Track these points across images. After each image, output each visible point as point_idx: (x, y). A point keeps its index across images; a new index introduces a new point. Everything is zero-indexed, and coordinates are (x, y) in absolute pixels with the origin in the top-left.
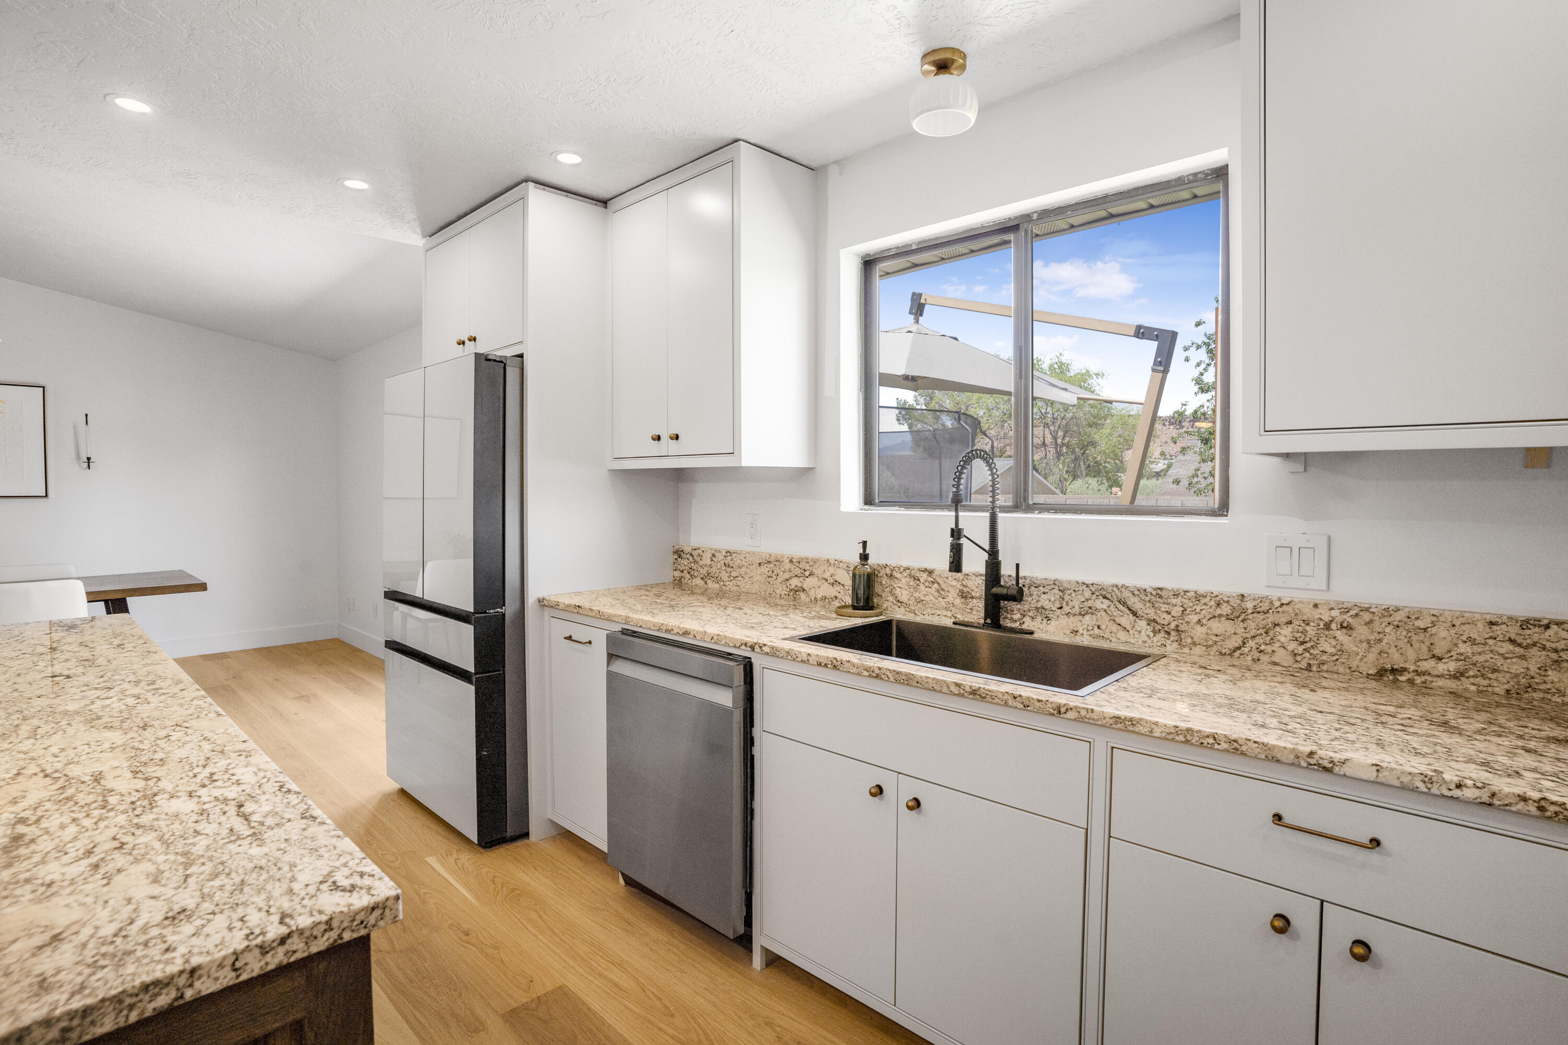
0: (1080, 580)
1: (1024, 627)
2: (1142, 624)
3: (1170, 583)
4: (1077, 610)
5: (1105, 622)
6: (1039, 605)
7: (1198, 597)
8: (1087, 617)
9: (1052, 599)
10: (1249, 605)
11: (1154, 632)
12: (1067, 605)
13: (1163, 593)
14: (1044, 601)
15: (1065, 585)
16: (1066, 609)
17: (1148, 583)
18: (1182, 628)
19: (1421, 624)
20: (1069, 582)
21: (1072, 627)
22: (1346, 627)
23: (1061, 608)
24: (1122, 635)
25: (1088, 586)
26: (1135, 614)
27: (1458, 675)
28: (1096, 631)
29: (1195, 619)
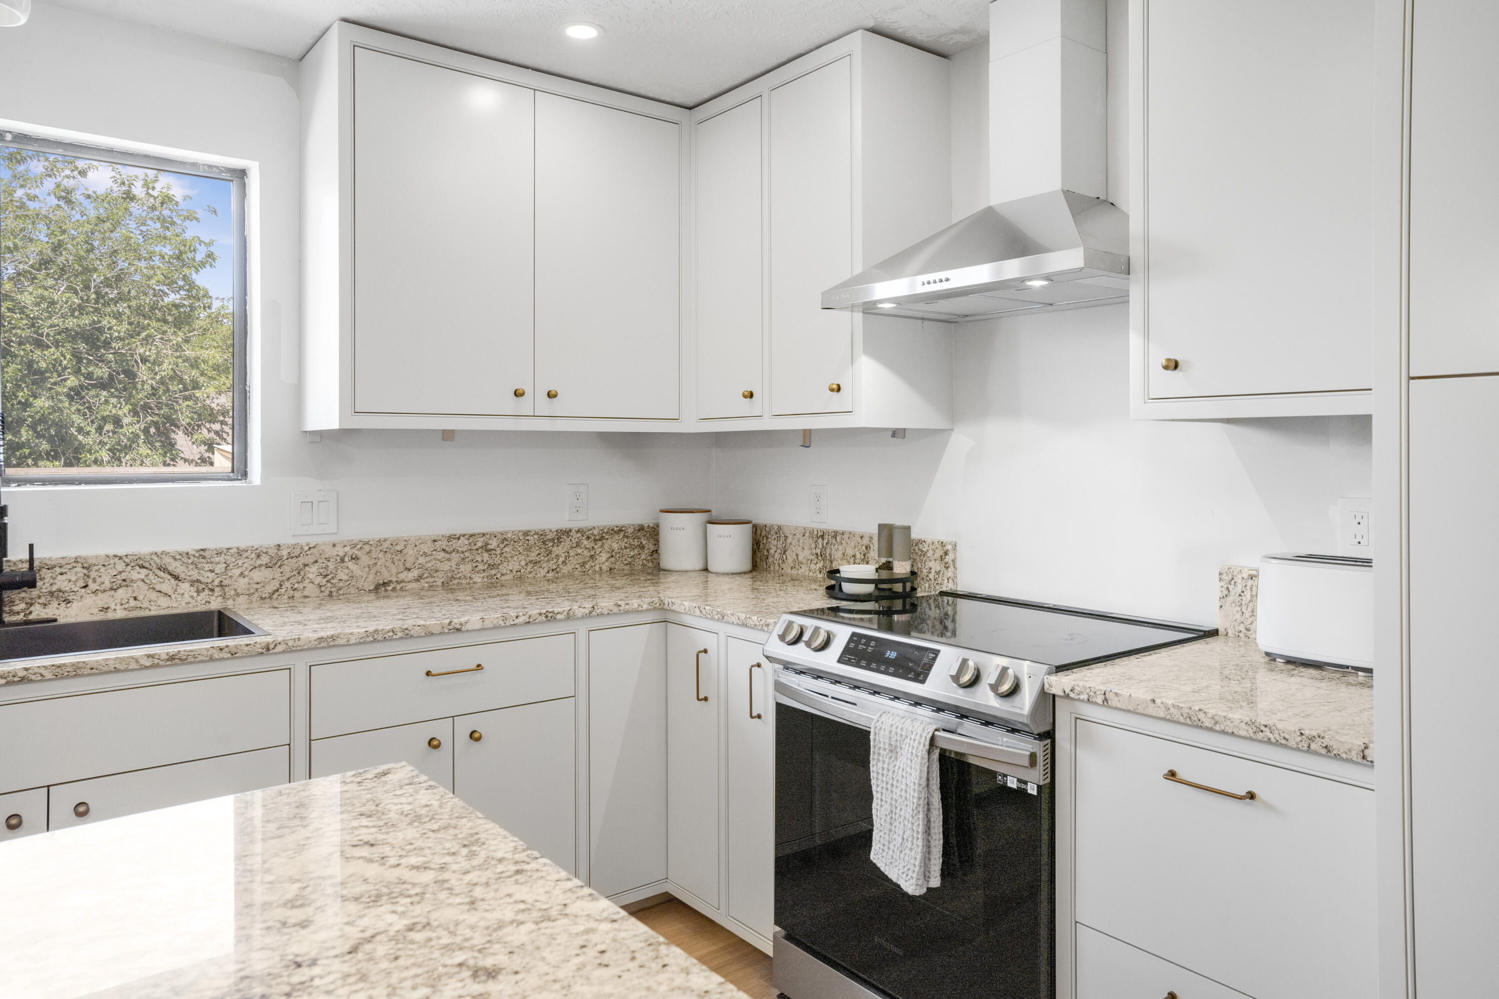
0: (111, 552)
1: (31, 617)
2: (185, 587)
3: (210, 544)
4: (107, 585)
5: (142, 591)
6: (54, 588)
7: (240, 552)
8: (120, 591)
9: (74, 579)
10: (284, 553)
11: (198, 592)
12: (94, 581)
13: (206, 554)
14: (61, 583)
15: (91, 561)
16: (93, 586)
17: (190, 545)
18: (225, 583)
19: (399, 548)
20: (97, 557)
21: (101, 604)
22: (354, 558)
23: (86, 586)
24: (164, 602)
25: (120, 558)
26: (176, 578)
27: (418, 579)
28: (133, 603)
29: (237, 572)
